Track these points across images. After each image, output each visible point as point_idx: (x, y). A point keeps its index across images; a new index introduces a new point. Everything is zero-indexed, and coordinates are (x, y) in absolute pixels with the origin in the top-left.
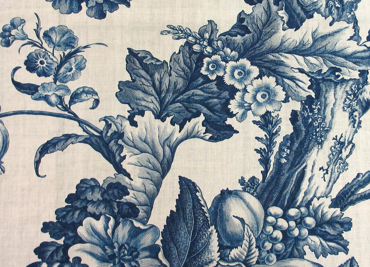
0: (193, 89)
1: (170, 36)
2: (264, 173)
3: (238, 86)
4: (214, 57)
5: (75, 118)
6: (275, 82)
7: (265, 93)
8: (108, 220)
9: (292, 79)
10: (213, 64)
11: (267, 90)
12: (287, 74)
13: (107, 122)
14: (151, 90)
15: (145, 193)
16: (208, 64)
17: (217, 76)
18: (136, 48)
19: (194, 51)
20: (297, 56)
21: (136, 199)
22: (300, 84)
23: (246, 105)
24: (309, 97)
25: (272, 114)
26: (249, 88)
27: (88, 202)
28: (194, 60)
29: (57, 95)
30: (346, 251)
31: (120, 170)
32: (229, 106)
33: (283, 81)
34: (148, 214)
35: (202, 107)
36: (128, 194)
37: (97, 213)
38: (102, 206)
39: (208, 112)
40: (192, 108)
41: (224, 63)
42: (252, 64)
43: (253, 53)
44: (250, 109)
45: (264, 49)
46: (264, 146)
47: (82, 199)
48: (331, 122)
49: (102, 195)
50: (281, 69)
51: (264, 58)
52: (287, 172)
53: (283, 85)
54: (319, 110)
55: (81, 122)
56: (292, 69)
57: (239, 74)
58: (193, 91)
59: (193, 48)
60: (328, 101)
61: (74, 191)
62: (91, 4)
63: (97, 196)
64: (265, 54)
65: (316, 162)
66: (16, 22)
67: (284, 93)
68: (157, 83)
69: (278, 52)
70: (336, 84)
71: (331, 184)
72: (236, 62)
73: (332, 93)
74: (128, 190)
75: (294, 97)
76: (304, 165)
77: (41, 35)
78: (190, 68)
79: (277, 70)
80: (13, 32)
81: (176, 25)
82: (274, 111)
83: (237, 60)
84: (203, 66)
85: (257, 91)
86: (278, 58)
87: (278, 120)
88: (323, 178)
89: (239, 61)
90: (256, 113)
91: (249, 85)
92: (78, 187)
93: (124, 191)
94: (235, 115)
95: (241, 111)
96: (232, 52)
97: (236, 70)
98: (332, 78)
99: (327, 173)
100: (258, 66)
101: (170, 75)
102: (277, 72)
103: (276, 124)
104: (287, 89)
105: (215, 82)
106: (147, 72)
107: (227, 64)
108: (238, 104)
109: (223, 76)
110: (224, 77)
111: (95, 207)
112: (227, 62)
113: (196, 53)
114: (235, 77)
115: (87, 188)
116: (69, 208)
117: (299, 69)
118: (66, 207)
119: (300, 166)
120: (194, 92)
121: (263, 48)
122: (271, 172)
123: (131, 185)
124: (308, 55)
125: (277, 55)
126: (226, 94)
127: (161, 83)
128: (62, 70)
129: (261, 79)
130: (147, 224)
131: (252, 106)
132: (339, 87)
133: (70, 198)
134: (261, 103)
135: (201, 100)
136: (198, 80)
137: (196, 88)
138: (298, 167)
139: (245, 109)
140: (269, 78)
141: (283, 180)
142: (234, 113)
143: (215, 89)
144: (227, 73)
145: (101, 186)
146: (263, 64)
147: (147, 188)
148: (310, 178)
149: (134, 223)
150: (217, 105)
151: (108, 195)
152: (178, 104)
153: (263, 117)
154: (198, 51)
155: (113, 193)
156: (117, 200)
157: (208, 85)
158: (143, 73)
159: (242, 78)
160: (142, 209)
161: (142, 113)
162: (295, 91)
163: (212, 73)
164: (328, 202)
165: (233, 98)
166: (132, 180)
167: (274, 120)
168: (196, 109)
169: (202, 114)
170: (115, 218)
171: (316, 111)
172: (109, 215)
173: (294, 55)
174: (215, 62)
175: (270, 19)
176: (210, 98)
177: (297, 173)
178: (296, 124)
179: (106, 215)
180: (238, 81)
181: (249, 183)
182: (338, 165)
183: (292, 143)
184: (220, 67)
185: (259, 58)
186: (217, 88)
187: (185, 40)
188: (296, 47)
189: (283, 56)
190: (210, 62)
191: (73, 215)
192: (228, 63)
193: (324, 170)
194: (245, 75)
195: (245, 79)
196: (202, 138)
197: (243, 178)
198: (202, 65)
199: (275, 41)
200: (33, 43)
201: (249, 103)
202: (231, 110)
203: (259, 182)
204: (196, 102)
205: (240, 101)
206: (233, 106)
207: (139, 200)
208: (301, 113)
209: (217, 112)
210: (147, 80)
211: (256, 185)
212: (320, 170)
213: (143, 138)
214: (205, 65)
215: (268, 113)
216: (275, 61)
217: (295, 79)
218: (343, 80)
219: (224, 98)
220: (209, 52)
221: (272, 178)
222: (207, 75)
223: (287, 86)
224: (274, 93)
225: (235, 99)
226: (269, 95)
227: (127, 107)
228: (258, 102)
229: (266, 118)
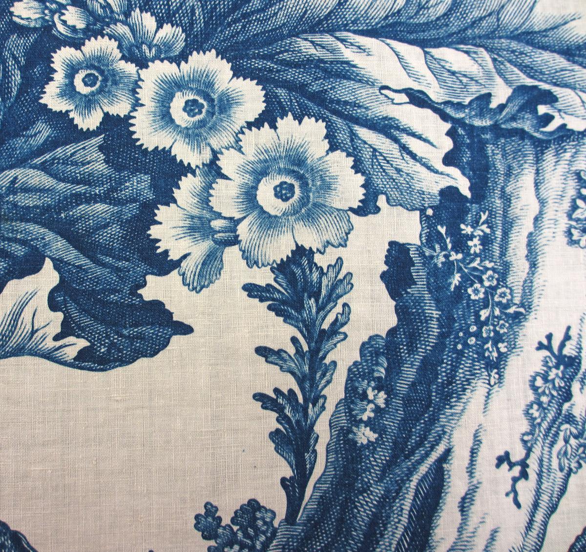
0: (11, 167)
3: (184, 153)
4: (93, 46)
6: (326, 137)
7: (289, 180)
10: (89, 72)
11: (296, 169)
12: (367, 108)
16: (72, 70)
17: (106, 115)
19: (15, 23)
22: (414, 145)
23: (217, 224)
24: (450, 194)
25: (318, 258)
26: (229, 163)
28: (15, 58)
32: (154, 232)
33: (353, 135)
35: (50, 236)
39: (72, 255)
40: (10, 240)
41: (130, 68)
42: (237, 72)
43: (238, 33)
44: (235, 241)
45: (281, 19)
48: (528, 287)
50: (344, 91)
51: (281, 52)
52: (381, 480)
53: (354, 149)
54: (486, 241)
56: (384, 92)
57: (191, 107)
58: (12, 173)
59: (12, 14)
60: (516, 208)
64: (283, 38)
65: (482, 437)
67: (360, 179)
69: (331, 31)
70: (541, 146)
71: (539, 517)
72: (179, 65)
73: (527, 178)
75: (394, 194)
76: (441, 449)
79: (332, 94)
82: (325, 247)
84: (52, 79)
85: (260, 172)
86: (333, 51)
87: (341, 281)
88: (512, 495)
89: (186, 62)
90: (255, 253)
91: (227, 149)
94: (177, 264)
95: (199, 249)
96: (160, 26)
97: (178, 94)
98: (527, 125)
99: (524, 475)
100: (262, 78)
102: (332, 101)
103: (332, 297)
104: (367, 164)
105: (98, 140)
107: (144, 73)
108: (188, 223)
109: (129, 117)
110: (131, 121)
112: (142, 64)
113: (23, 31)
114: (172, 121)
117: (408, 92)
119: (427, 455)
120: (16, 178)
121: (276, 14)
122: (319, 481)
125: (328, 39)
129: (274, 127)
132: (549, 157)
134: (276, 217)
135: (46, 209)
136: (32, 132)
137: (22, 162)
138: (417, 457)
139: (215, 241)
140: (300, 123)
142: (174, 256)
143: (99, 165)
144: (142, 105)
146: (278, 71)
148: (464, 499)
150: (106, 226)
153: (282, 268)
154: (32, 25)
157: (70, 149)
159: (202, 124)
162: (399, 171)
163: (88, 103)
165: (169, 200)
167: (325, 281)
168: (23, 242)
169: (48, 264)
173: (388, 41)
176: (78, 199)
177: (415, 479)
178: (407, 293)
180: (188, 136)
181: (235, 528)
182: (560, 443)
183: (394, 368)
184: (115, 83)
185: (264, 51)
186: (107, 161)
188: (393, 14)
189: (352, 44)
190: (79, 63)
192: (147, 67)
193: (511, 465)
194: (211, 114)
195: (211, 128)
196: (49, 356)
197: (211, 510)
198: (48, 75)
201: (231, 219)
202: (162, 247)
203: (276, 524)
204: (25, 215)
205: (196, 212)
208: (422, 254)
209: (109, 252)
211: (264, 533)
212: (498, 466)
214: (59, 77)
215: (301, 253)
216: (321, 61)
217: (397, 128)
219: (135, 200)
220: (73, 29)
221: (324, 503)
222: (67, 112)
223: (367, 154)
224: (322, 179)
225: (175, 201)
226: (304, 186)
228: (265, 212)
229: (294, 274)
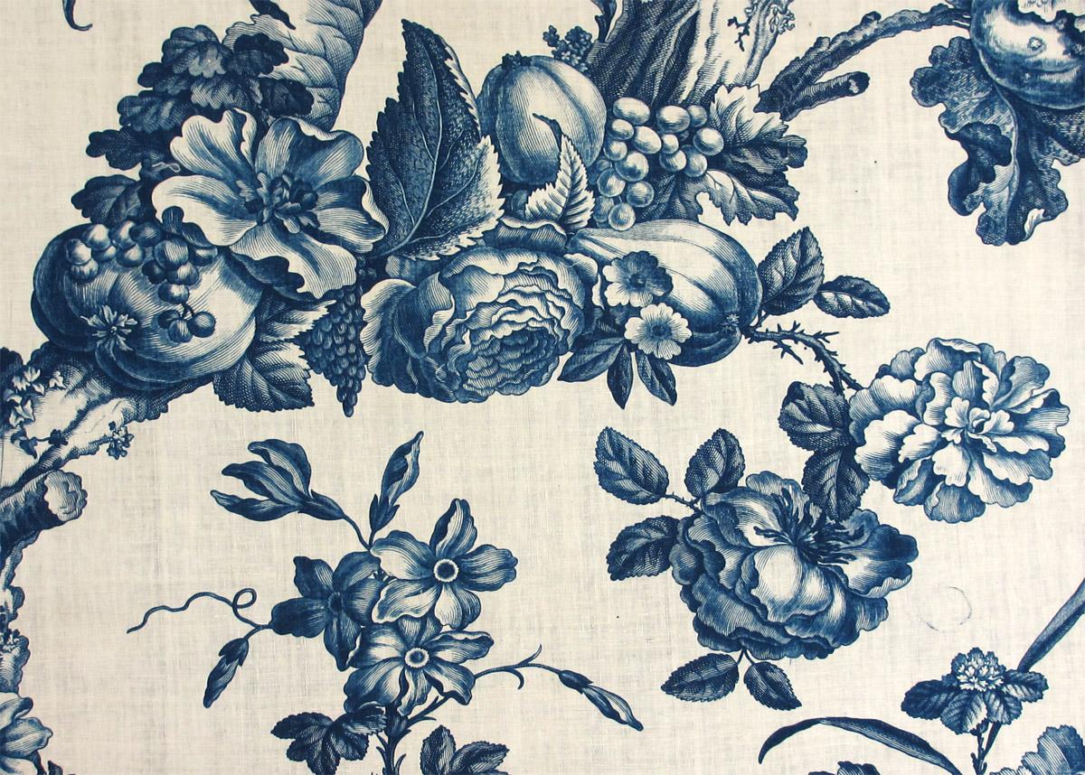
2: (603, 22)
8: (239, 122)
15: (325, 57)
21: (303, 71)
27: (192, 80)
34: (335, 105)
36: (285, 59)
37: (215, 106)
38: (225, 89)
47: (177, 75)
49: (225, 64)
52: (657, 24)
61: (157, 57)
63: (212, 65)
65: (719, 6)
71: (756, 58)
74: (285, 50)
76: (694, 11)
88: (738, 43)
92: (166, 46)
93: (275, 52)
99: (746, 32)
111: (210, 92)
115: (188, 49)
116: (148, 96)
118: (142, 94)
119: (685, 13)
122: (618, 19)
123: (291, 39)
130: (333, 129)
133: (150, 75)
138: (679, 13)
145: (221, 41)
147: (328, 46)
148: (708, 41)
149: (302, 128)
151: (239, 62)
155: (249, 60)
156: (261, 75)
160: (320, 96)
166: (293, 28)
170: (256, 115)
172: (242, 109)
177: (679, 26)
179: (238, 110)
181: (568, 42)
182: (771, 15)
191: (158, 113)
193: (738, 26)
197: (553, 30)
203: (592, 41)
207: (311, 72)
211: (585, 46)
212: (729, 25)
221: (623, 34)
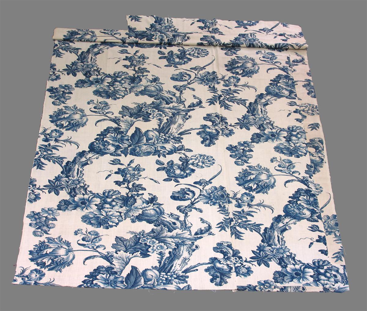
1: (130, 234)
5: (98, 251)
9: (169, 244)
13: (108, 253)
14: (123, 246)
16: (142, 240)
18: (118, 236)
20: (171, 239)
29: (92, 246)
30: (187, 283)
31: (111, 263)
46: (160, 259)
48: (182, 254)
55: (99, 253)
60: (181, 249)
62: (104, 226)
66: (79, 230)
68: (125, 244)
73: (182, 247)
77: (88, 233)
78: (136, 241)
80: (78, 232)
81: (132, 231)
83: (152, 239)
95: (152, 251)
98: (183, 244)
101: (129, 242)
103: (164, 254)
106: (122, 241)
112: (148, 239)
124: (174, 238)
126: (148, 247)
127: (126, 244)
128: (94, 240)
131: (156, 250)
132: (185, 246)
141: (166, 267)
143: (144, 246)
152: (132, 249)
158: (121, 242)
161: (120, 251)
164: (181, 272)
171: (177, 251)
174: (144, 239)
175: (162, 229)
187: (134, 235)
196: (139, 257)
198: (140, 240)
199: (164, 235)
200: (85, 235)
204: (138, 249)
206: (150, 250)
210: (122, 243)
213: (120, 257)
218: (186, 244)
226: (162, 247)
227: (115, 250)
